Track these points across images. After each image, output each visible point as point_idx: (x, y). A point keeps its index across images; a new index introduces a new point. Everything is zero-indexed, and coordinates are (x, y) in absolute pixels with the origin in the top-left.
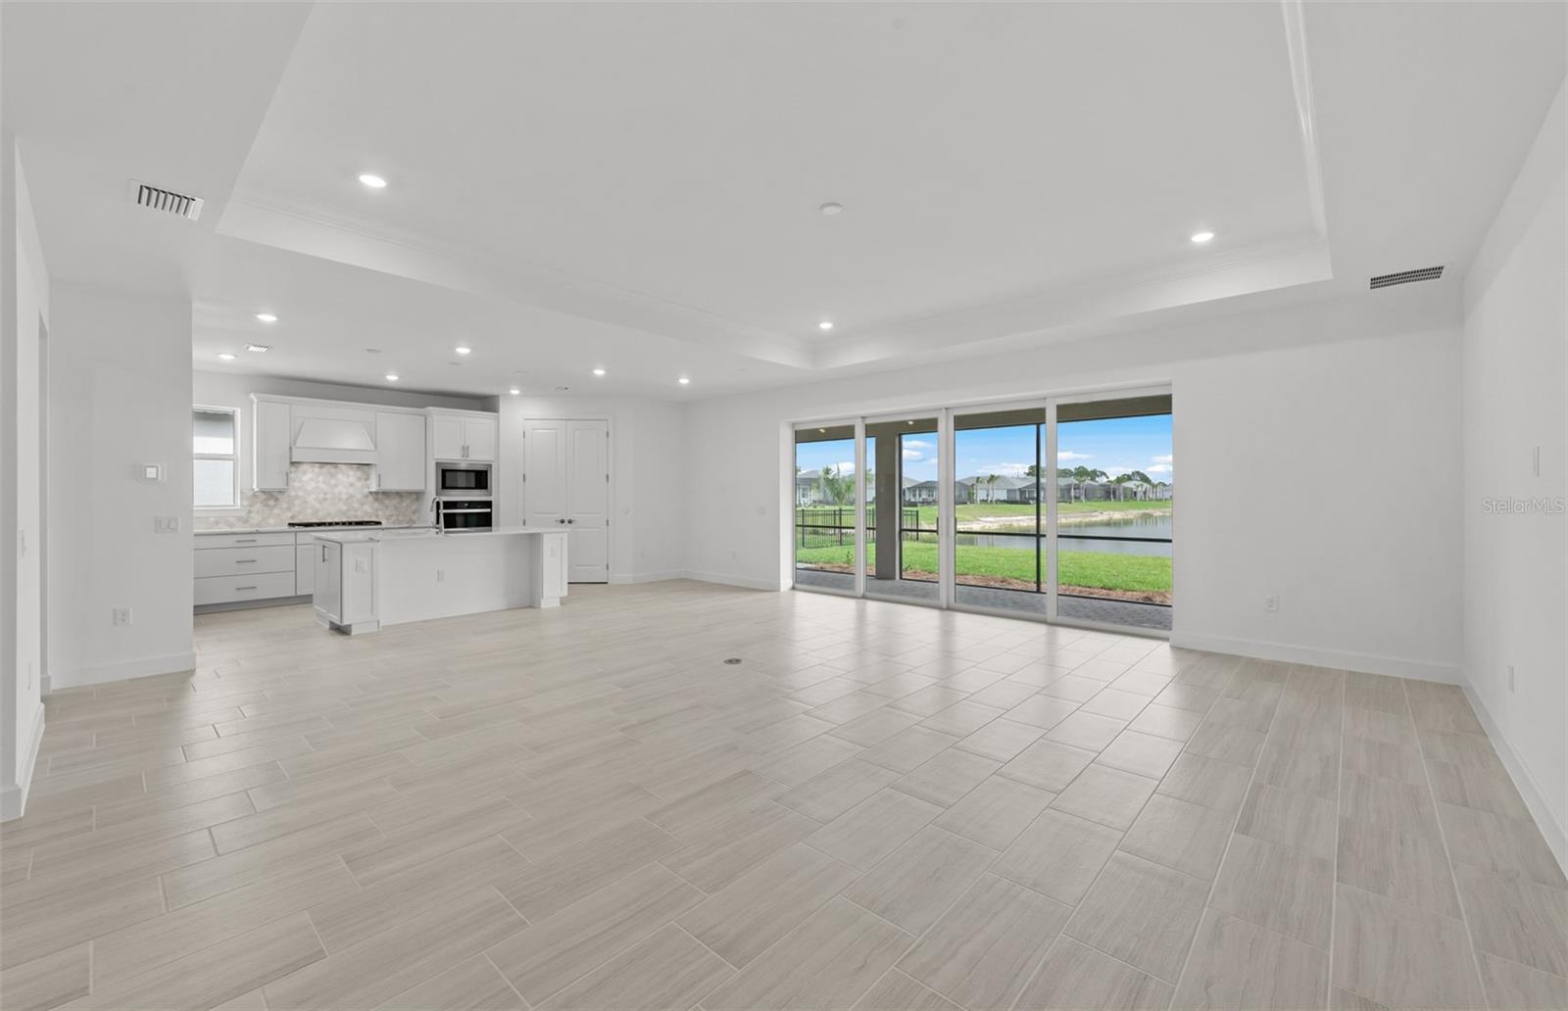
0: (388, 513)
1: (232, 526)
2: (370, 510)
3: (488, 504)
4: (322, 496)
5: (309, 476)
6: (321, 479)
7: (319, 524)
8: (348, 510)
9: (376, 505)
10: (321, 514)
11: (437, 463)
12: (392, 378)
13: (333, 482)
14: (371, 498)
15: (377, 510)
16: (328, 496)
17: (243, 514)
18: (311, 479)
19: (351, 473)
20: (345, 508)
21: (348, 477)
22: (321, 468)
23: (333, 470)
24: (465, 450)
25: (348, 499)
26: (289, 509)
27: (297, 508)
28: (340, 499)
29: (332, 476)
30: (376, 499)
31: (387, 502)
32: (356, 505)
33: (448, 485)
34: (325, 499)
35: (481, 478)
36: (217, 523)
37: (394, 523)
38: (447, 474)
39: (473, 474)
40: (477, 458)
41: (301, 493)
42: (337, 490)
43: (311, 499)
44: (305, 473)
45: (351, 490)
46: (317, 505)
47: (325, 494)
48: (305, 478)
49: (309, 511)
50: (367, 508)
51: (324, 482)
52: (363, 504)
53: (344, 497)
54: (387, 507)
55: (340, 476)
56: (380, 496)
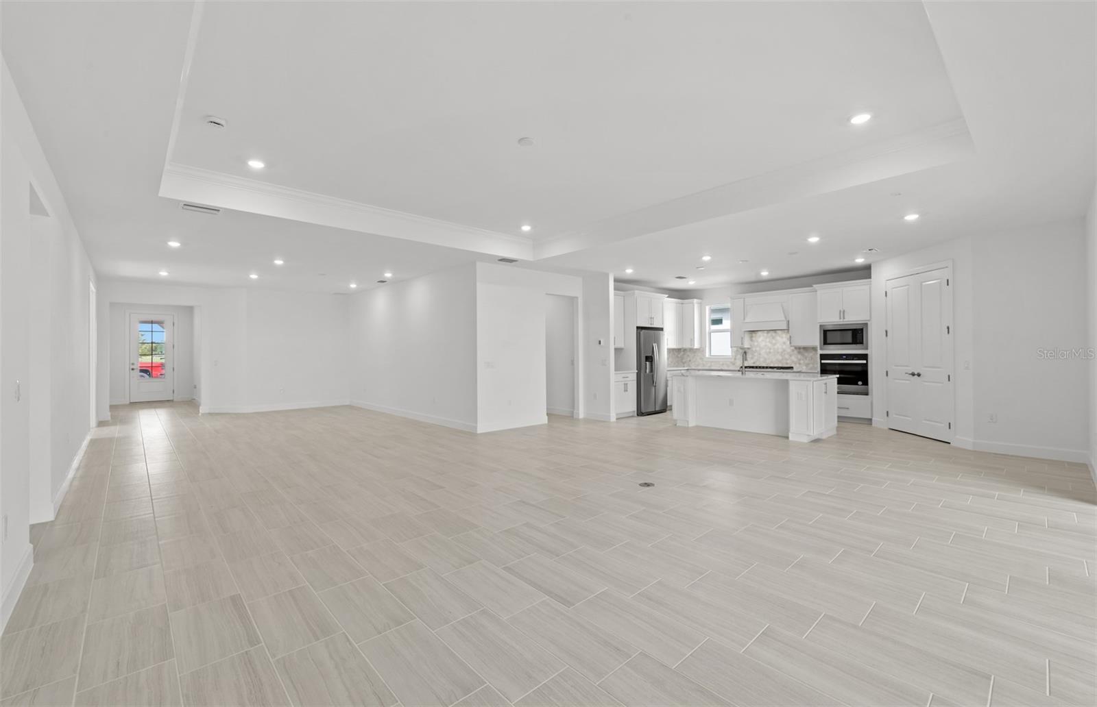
0: (807, 362)
1: (728, 366)
2: (795, 360)
3: (865, 357)
4: (768, 350)
5: (761, 339)
6: (768, 340)
7: (767, 368)
8: (782, 359)
9: (799, 356)
10: (768, 361)
11: (820, 326)
12: (765, 274)
13: (774, 342)
14: (796, 352)
15: (800, 360)
16: (772, 351)
17: (733, 360)
18: (763, 341)
19: (784, 335)
20: (780, 358)
21: (782, 338)
22: (768, 333)
23: (774, 334)
24: (843, 313)
25: (782, 353)
26: (752, 358)
27: (756, 358)
28: (778, 353)
29: (773, 338)
30: (799, 353)
31: (806, 354)
32: (787, 356)
33: (828, 341)
34: (770, 352)
35: (857, 335)
36: (723, 364)
37: (811, 369)
38: (828, 333)
39: (851, 332)
40: (853, 318)
41: (758, 349)
42: (776, 347)
43: (763, 352)
44: (760, 336)
45: (784, 347)
46: (766, 356)
47: (770, 349)
48: (760, 340)
49: (762, 360)
50: (793, 358)
51: (769, 342)
52: (791, 356)
53: (780, 350)
54: (806, 358)
55: (778, 338)
56: (802, 350)
